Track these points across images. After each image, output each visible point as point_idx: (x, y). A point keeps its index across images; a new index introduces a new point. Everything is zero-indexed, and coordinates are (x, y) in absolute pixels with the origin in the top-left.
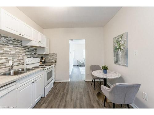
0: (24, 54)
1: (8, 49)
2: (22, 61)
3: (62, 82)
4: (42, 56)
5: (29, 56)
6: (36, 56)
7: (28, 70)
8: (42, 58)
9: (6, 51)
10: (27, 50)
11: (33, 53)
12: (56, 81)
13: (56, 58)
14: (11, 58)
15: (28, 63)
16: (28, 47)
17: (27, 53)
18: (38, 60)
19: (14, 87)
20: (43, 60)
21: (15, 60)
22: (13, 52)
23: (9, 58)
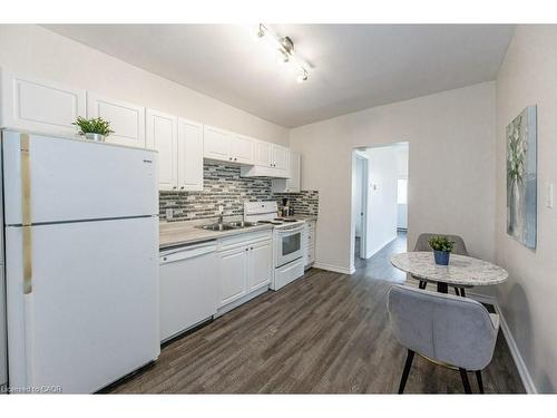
0: (243, 194)
1: (217, 186)
2: (240, 208)
3: (331, 272)
4: (285, 197)
5: (253, 198)
6: (269, 197)
7: (248, 225)
8: (285, 201)
9: (214, 190)
10: (250, 185)
11: (263, 192)
12: (314, 266)
13: (316, 203)
14: (222, 201)
15: (249, 212)
16: (252, 179)
17: (250, 192)
18: (273, 206)
19: (213, 248)
20: (287, 208)
21: (229, 205)
22: (225, 190)
23: (219, 202)
